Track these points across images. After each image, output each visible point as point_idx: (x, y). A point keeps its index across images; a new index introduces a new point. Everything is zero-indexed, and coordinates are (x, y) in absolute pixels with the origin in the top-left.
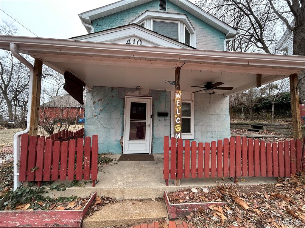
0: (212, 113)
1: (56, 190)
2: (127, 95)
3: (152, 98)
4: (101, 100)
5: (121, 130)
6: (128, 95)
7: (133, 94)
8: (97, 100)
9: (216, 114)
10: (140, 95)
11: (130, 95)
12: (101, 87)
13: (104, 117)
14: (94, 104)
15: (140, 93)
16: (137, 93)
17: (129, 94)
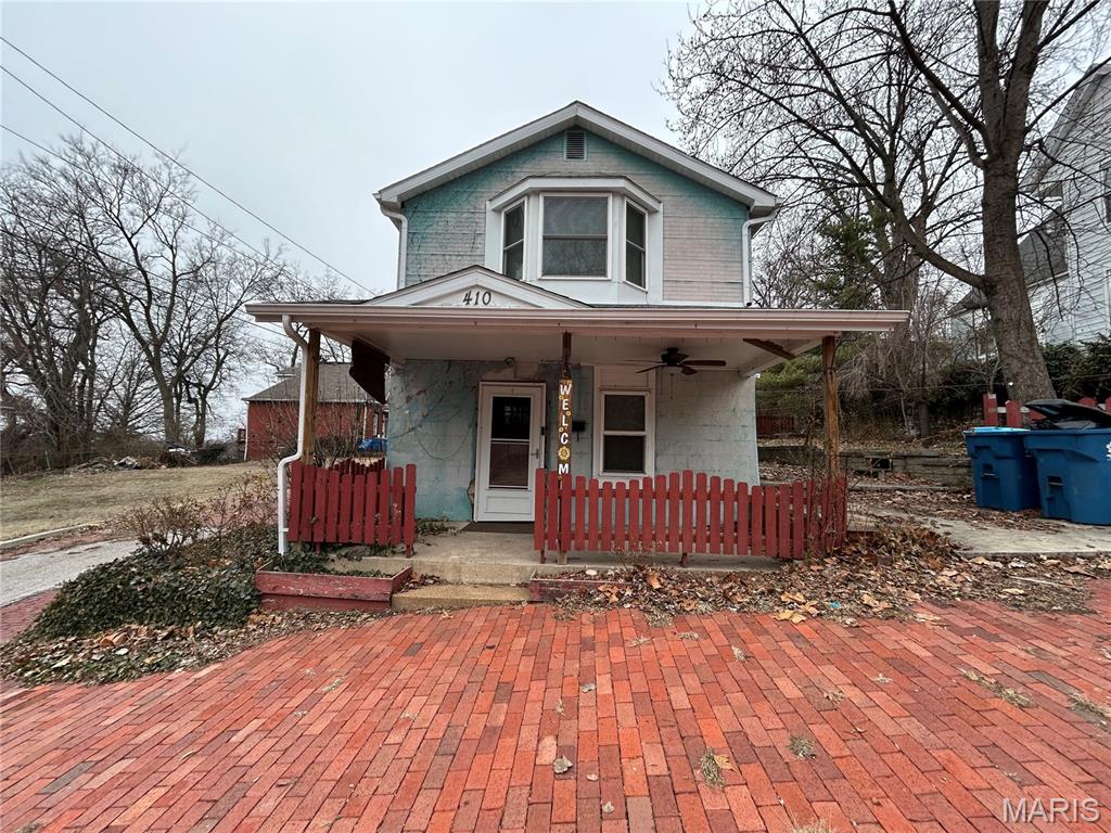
0: (707, 422)
1: (345, 560)
2: (484, 378)
3: (544, 384)
4: (424, 391)
5: (470, 463)
6: (488, 378)
7: (500, 376)
8: (414, 392)
9: (715, 423)
10: (515, 377)
11: (493, 379)
12: (424, 362)
13: (430, 433)
14: (407, 402)
15: (515, 372)
16: (508, 373)
17: (489, 375)
